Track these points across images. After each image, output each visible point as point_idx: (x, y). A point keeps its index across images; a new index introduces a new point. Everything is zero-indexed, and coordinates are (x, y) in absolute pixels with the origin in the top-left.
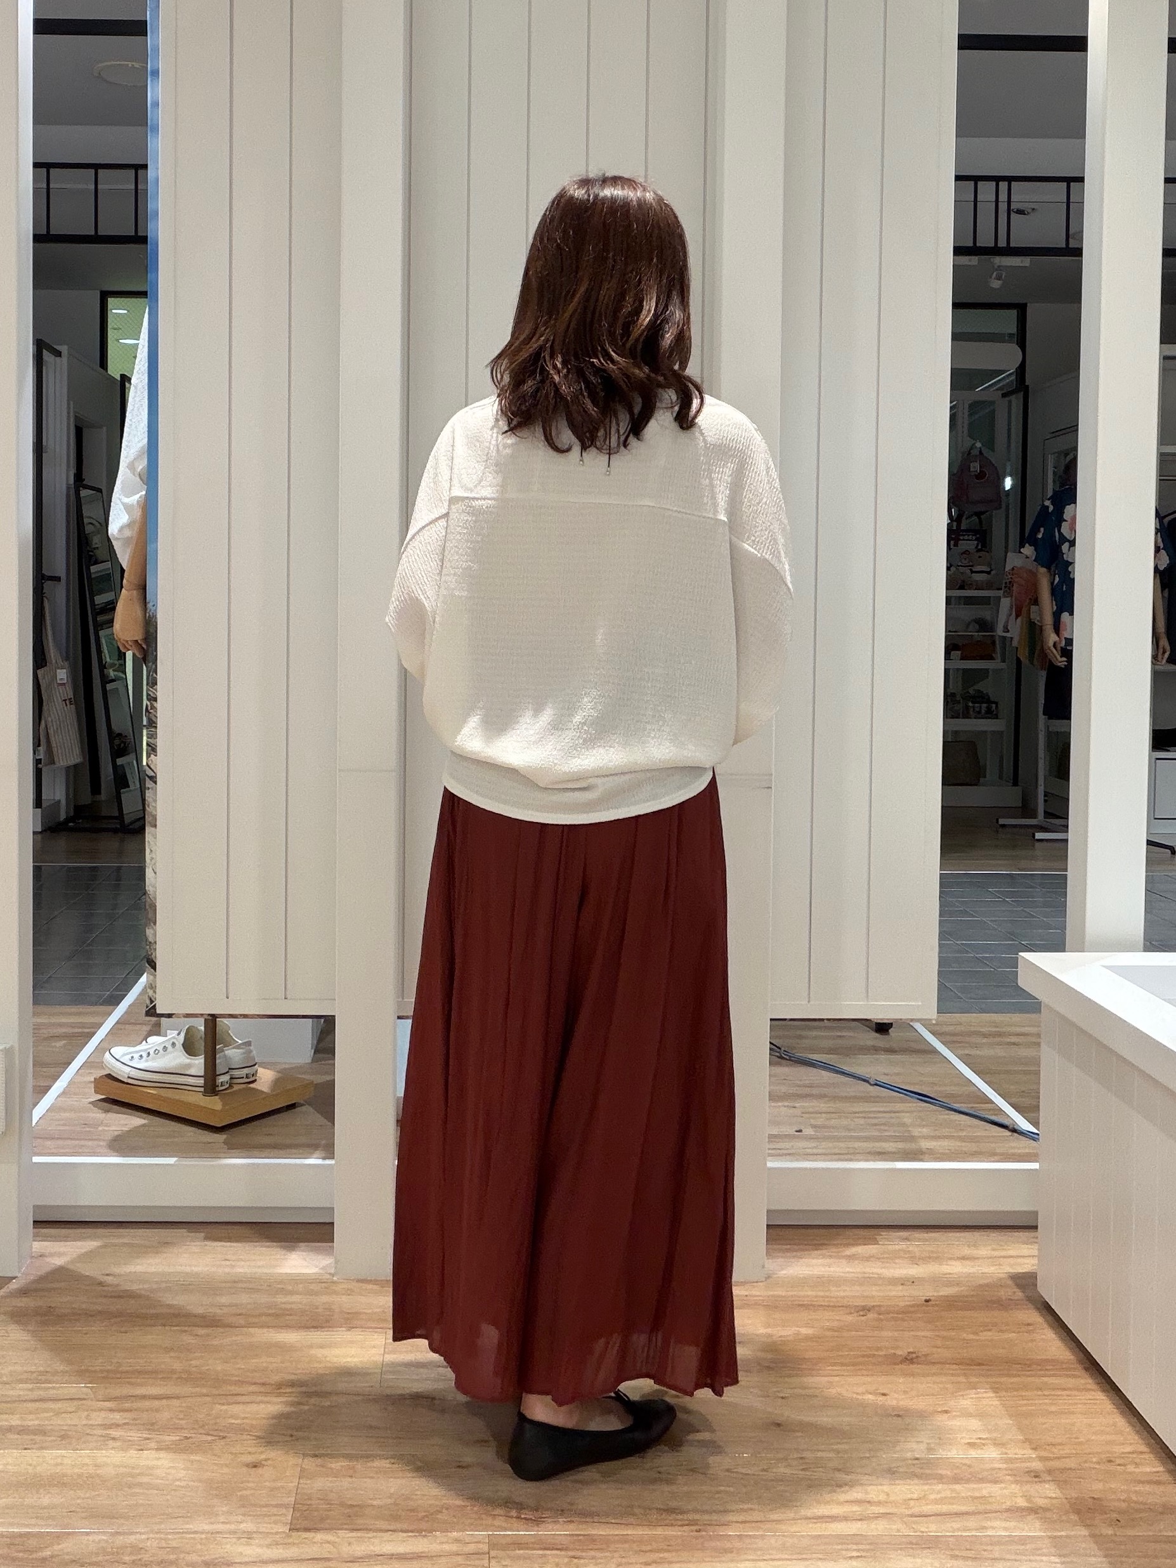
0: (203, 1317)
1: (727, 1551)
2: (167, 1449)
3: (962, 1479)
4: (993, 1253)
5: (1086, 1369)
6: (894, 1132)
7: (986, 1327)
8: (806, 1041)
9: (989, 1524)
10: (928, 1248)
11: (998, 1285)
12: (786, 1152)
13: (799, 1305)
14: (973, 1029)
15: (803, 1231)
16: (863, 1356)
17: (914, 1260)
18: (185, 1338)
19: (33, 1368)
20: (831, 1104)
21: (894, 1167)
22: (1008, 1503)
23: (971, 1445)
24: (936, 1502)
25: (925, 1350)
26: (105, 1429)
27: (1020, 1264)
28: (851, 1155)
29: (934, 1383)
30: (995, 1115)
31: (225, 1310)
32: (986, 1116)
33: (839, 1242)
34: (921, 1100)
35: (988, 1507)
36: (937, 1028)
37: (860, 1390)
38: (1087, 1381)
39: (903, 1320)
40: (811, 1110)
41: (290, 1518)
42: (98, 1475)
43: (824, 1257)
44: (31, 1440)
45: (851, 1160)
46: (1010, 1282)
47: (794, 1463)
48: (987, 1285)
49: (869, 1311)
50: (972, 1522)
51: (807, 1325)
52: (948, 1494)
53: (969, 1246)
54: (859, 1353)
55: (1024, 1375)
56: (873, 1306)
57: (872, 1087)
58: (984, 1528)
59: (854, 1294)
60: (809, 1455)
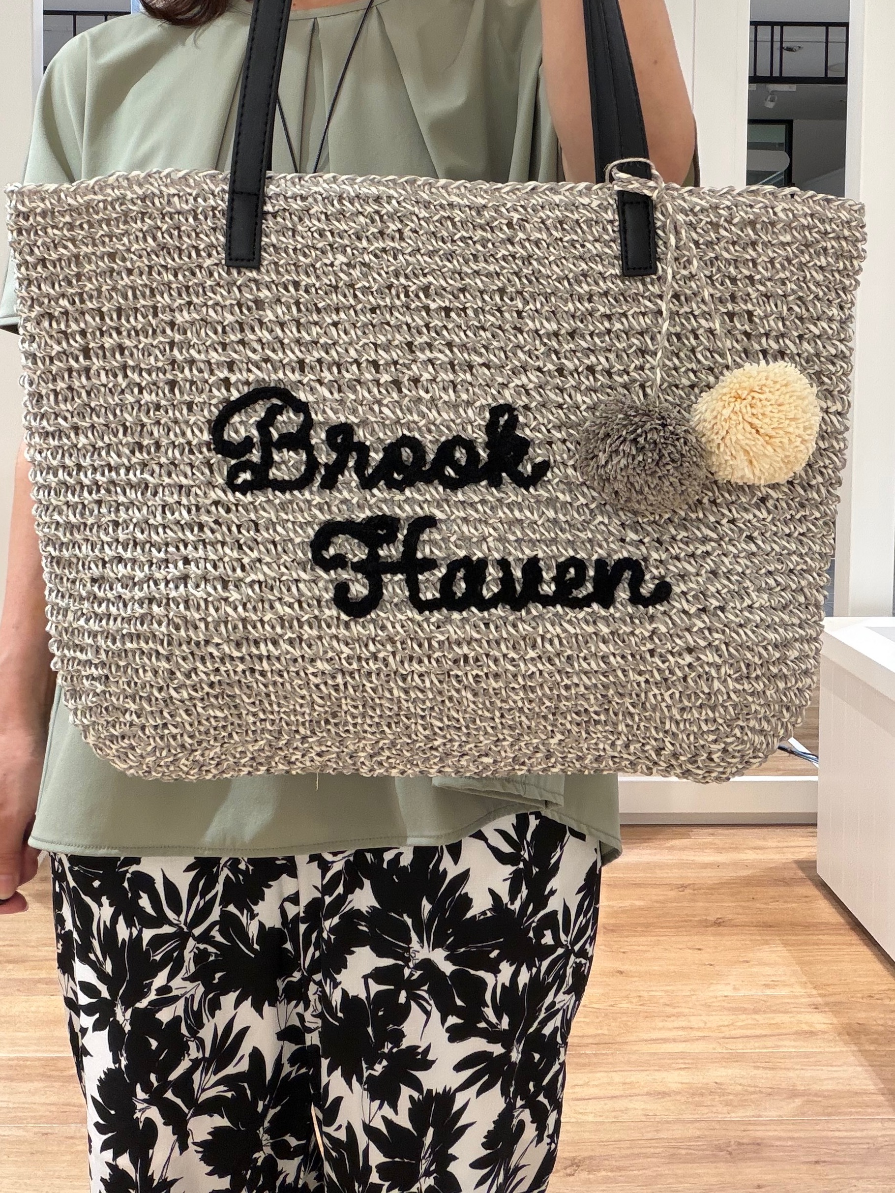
1: (585, 1065)
3: (760, 1011)
4: (778, 843)
5: (853, 929)
7: (775, 899)
9: (781, 1043)
10: (729, 841)
11: (785, 867)
13: (633, 883)
16: (683, 921)
17: (719, 850)
22: (795, 1029)
23: (767, 986)
24: (741, 1027)
25: (730, 917)
27: (800, 852)
29: (737, 940)
33: (661, 836)
35: (781, 1031)
37: (680, 946)
38: (854, 938)
39: (712, 894)
43: (651, 848)
46: (794, 866)
47: (635, 1000)
48: (775, 868)
49: (686, 887)
50: (769, 1042)
51: (640, 899)
52: (750, 1022)
53: (759, 839)
54: (679, 919)
55: (804, 934)
56: (689, 884)
58: (778, 1047)
59: (674, 875)
60: (645, 994)
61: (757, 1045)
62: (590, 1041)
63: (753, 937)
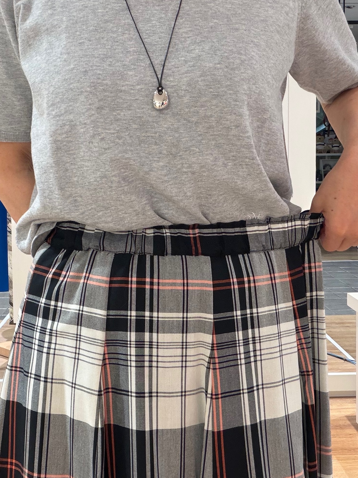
4: (337, 407)
11: (341, 419)
14: (333, 321)
27: (348, 411)
30: (339, 354)
32: (336, 355)
55: (348, 454)
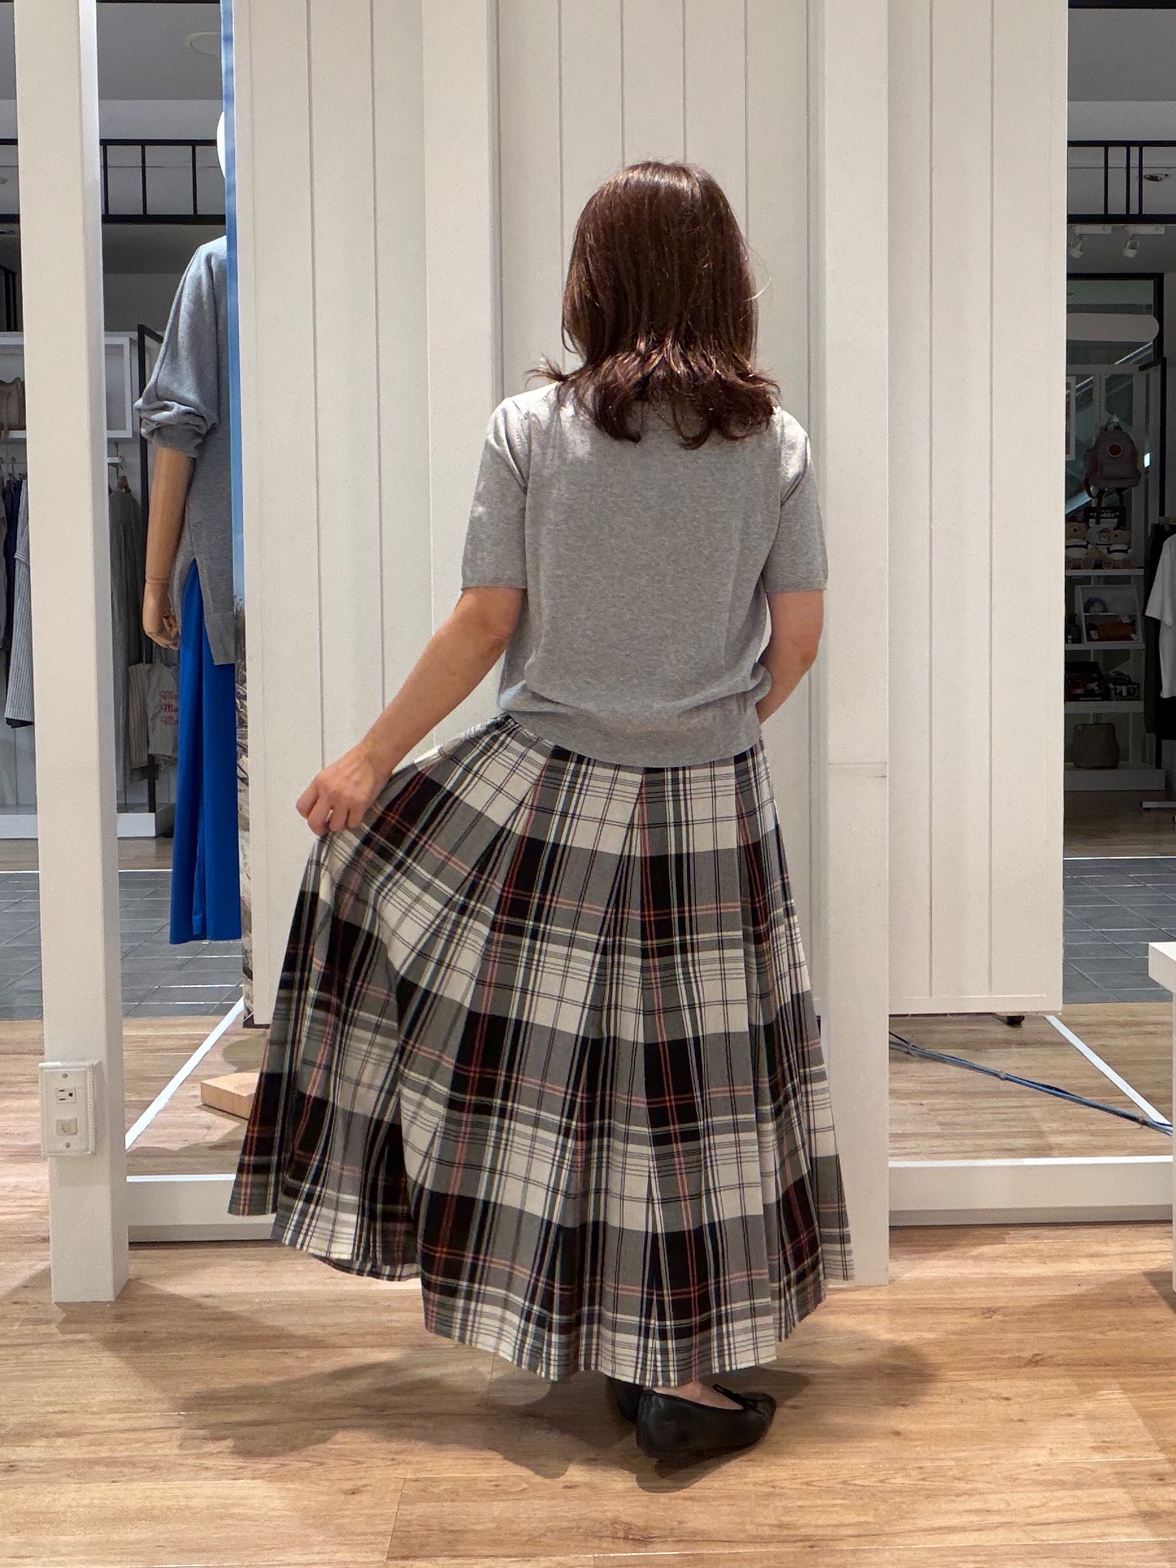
0: (304, 1338)
2: (262, 1478)
3: (1084, 1485)
4: (1123, 1249)
6: (1024, 1128)
7: (1113, 1326)
8: (935, 1036)
9: (1111, 1530)
10: (1057, 1246)
11: (1130, 1280)
12: (913, 1151)
13: (921, 1308)
14: (1109, 1019)
15: (930, 1232)
16: (986, 1360)
17: (1043, 1259)
18: (286, 1360)
19: (124, 1397)
20: (961, 1101)
21: (1021, 1164)
22: (1131, 1509)
23: (1096, 1449)
24: (1057, 1509)
25: (1051, 1352)
26: (197, 1458)
27: (1151, 1260)
28: (978, 1152)
29: (1060, 1385)
30: (1127, 1107)
31: (330, 1330)
32: (1118, 1110)
33: (965, 1242)
34: (1053, 1094)
35: (1111, 1513)
36: (1072, 1019)
37: (982, 1395)
39: (1029, 1322)
40: (938, 1107)
41: (388, 1545)
42: (188, 1508)
43: (949, 1257)
44: (120, 1472)
45: (977, 1158)
46: (1143, 1278)
47: (913, 1473)
48: (1116, 1283)
49: (994, 1312)
50: (1094, 1529)
51: (930, 1330)
52: (1070, 1501)
53: (1098, 1243)
54: (982, 1356)
55: (1151, 1375)
56: (999, 1308)
57: (1003, 1082)
58: (1104, 1535)
59: (980, 1295)
60: (928, 1464)
61: (1077, 1533)
62: (850, 1532)
63: (1080, 1381)
